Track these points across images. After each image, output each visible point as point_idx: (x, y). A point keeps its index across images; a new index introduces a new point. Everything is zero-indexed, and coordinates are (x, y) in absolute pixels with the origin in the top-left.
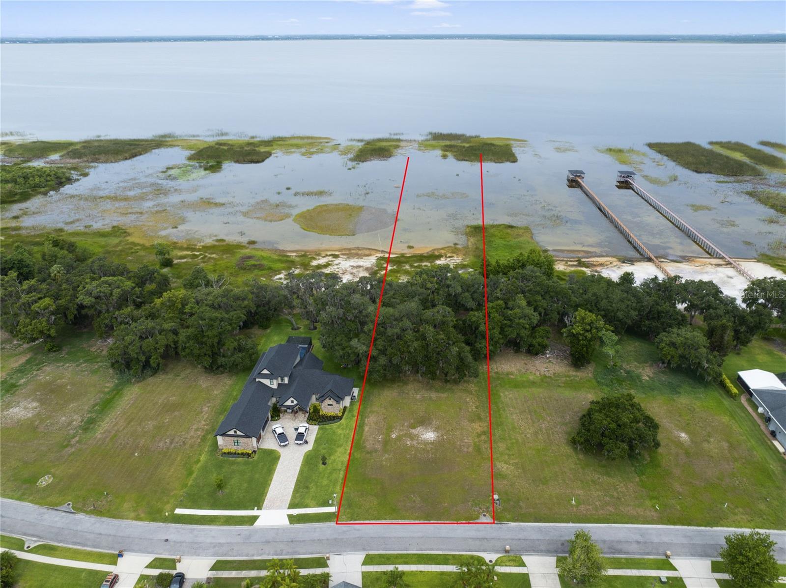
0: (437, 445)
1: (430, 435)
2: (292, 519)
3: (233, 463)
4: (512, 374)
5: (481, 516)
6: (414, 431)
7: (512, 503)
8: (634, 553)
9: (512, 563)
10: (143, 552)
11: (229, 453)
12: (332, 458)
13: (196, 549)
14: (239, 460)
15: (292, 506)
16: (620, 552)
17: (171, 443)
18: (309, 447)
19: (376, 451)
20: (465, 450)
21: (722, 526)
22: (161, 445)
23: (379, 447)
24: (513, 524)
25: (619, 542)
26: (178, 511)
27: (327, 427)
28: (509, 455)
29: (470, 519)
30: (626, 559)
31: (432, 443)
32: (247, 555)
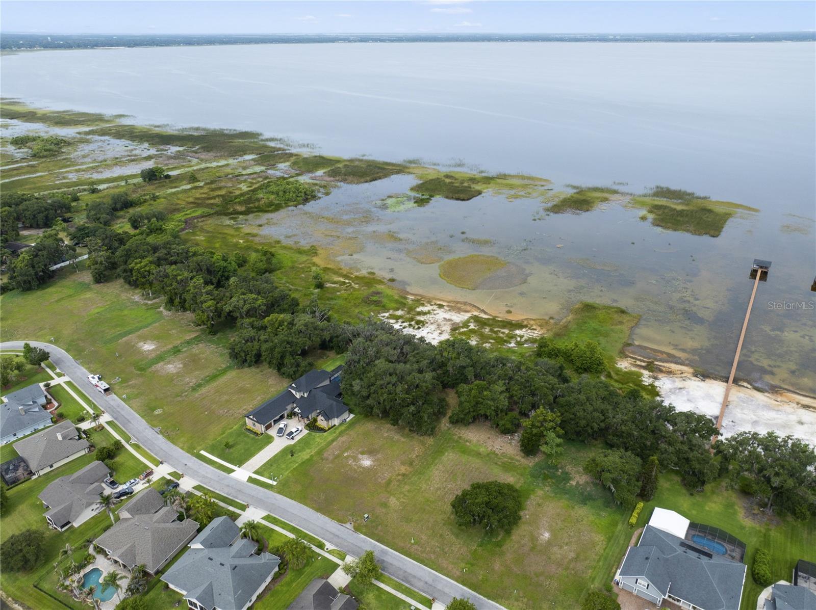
0: (368, 470)
1: (367, 462)
2: (251, 480)
3: (248, 436)
4: (470, 442)
5: (349, 523)
6: (360, 456)
7: (374, 524)
8: (416, 587)
9: (337, 556)
10: (172, 466)
11: (249, 430)
12: (300, 454)
13: (194, 475)
14: (252, 435)
15: (256, 472)
16: (408, 582)
17: (226, 413)
18: (292, 442)
19: (327, 459)
20: (380, 480)
21: (497, 602)
22: (221, 411)
23: (331, 458)
24: (362, 536)
25: (414, 577)
26: (202, 452)
27: (313, 434)
28: (405, 495)
29: (342, 521)
30: (407, 587)
31: (363, 468)
32: (214, 488)
